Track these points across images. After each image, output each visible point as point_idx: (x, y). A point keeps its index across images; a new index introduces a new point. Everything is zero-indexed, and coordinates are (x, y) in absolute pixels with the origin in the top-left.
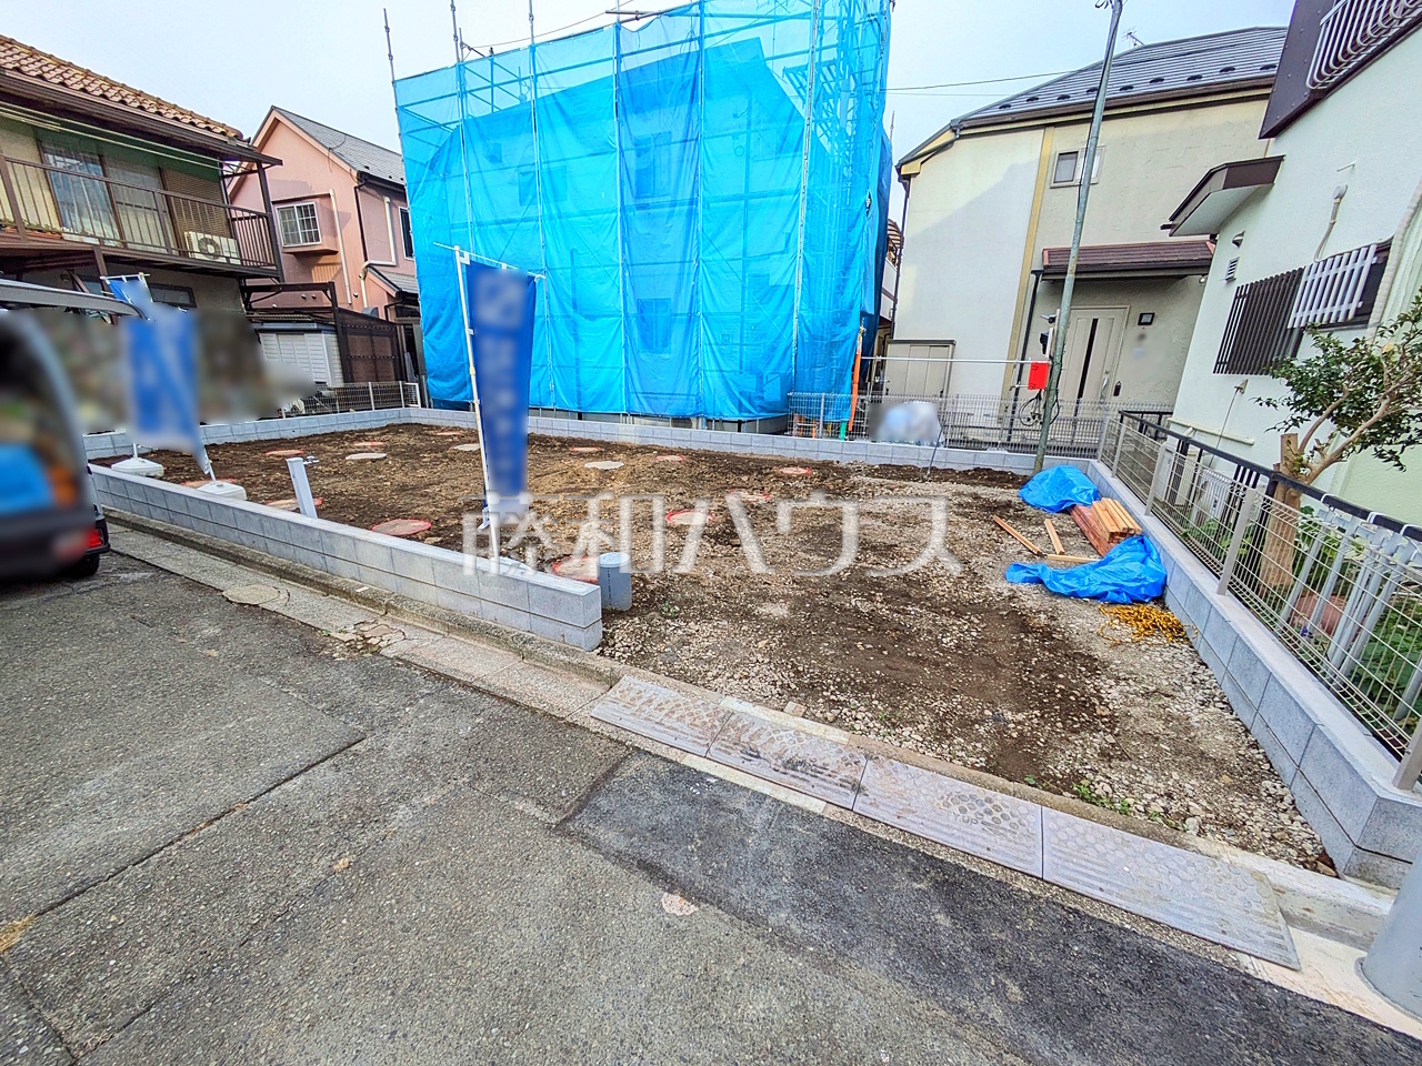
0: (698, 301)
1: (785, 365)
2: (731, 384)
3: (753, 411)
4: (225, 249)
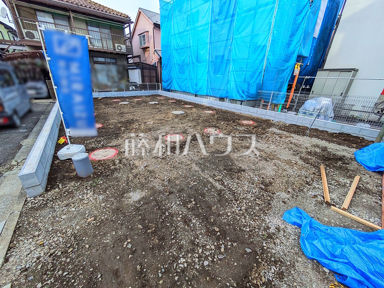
0: (231, 54)
1: (258, 80)
2: (238, 86)
3: (244, 97)
4: (123, 48)
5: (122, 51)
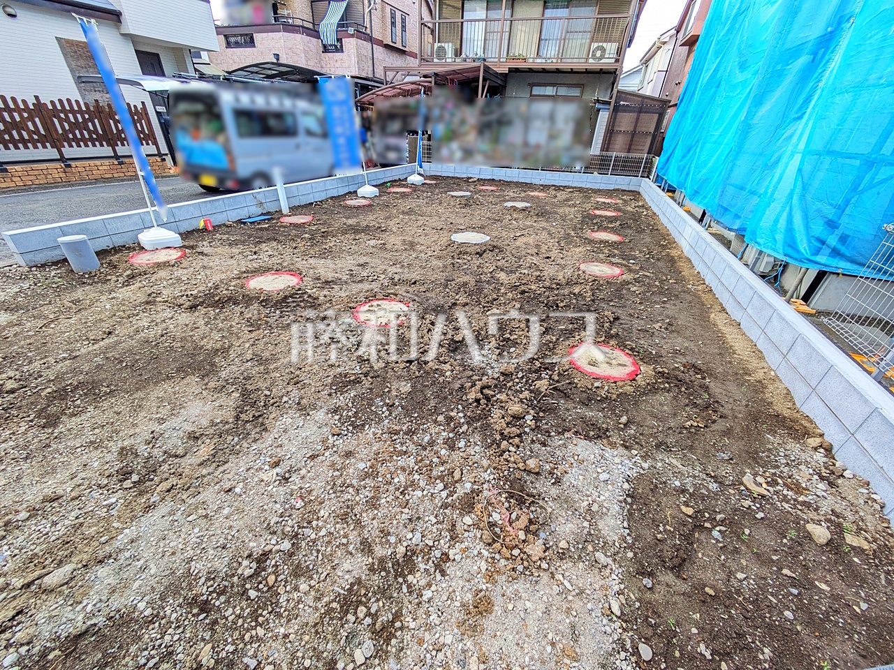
4: (607, 52)
5: (603, 61)
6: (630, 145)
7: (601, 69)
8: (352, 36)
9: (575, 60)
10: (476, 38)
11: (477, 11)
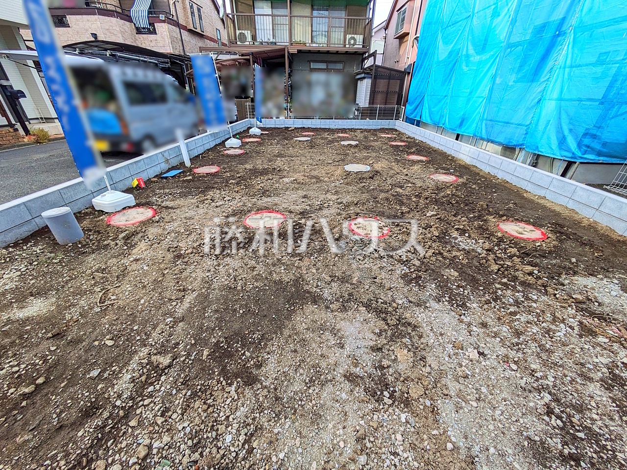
2: (564, 116)
4: (358, 41)
5: (355, 46)
6: (386, 100)
7: (356, 52)
8: (164, 21)
9: (336, 46)
10: (265, 28)
11: (263, 9)
